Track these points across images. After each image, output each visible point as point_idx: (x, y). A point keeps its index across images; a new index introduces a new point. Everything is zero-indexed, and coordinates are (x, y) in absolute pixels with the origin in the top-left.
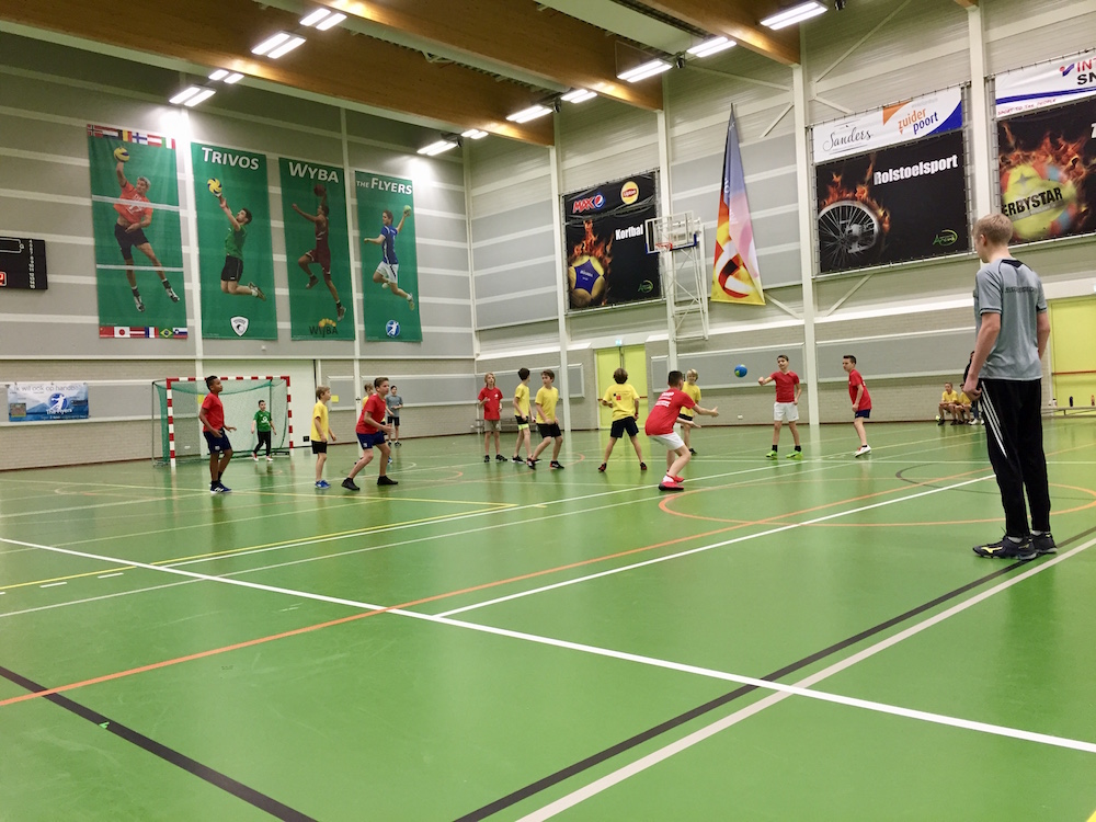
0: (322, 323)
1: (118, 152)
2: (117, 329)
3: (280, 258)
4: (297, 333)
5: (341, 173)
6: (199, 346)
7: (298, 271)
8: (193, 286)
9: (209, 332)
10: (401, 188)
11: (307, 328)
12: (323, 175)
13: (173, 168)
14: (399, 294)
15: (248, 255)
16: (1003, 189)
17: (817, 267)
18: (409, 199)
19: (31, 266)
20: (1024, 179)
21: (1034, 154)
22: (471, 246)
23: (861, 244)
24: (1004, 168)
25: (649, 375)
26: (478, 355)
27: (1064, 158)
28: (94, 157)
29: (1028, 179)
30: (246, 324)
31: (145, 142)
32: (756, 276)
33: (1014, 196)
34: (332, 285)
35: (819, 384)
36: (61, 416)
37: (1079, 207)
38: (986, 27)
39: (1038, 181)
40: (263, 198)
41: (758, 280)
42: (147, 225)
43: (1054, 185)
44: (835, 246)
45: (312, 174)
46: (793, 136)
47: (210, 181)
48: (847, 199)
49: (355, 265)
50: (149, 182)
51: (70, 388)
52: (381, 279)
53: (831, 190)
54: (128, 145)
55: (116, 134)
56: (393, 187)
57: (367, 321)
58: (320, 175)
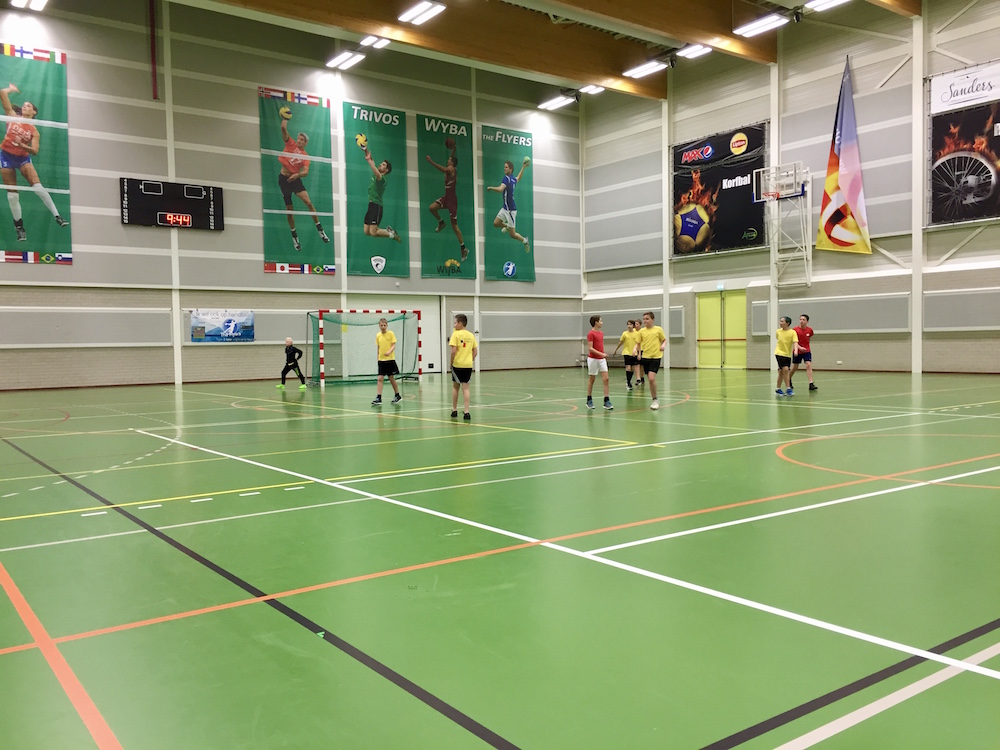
0: (448, 264)
1: (283, 110)
2: (278, 266)
3: (414, 204)
4: (426, 272)
5: (469, 127)
6: (344, 282)
7: (430, 216)
8: (341, 229)
9: (353, 270)
10: (522, 141)
11: (435, 268)
12: (454, 130)
13: (328, 125)
14: (517, 238)
15: (387, 202)
17: (928, 217)
18: (529, 151)
19: (212, 209)
22: (583, 194)
23: (976, 195)
25: (749, 319)
26: (585, 295)
28: (263, 115)
30: (384, 263)
31: (305, 102)
32: (864, 225)
34: (458, 229)
35: (923, 333)
36: (232, 338)
40: (401, 150)
41: (865, 230)
42: (305, 175)
44: (948, 197)
45: (445, 128)
46: (910, 88)
47: (358, 136)
48: (964, 150)
49: (478, 211)
50: (307, 138)
51: (240, 315)
52: (500, 224)
53: (948, 140)
54: (292, 104)
55: (281, 95)
56: (515, 140)
57: (487, 262)
58: (451, 129)
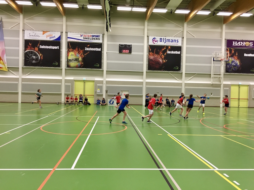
16: (68, 56)
17: (23, 64)
20: (72, 55)
21: (74, 50)
23: (35, 61)
24: (68, 52)
27: (80, 53)
29: (73, 55)
32: (6, 63)
33: (70, 58)
35: (22, 93)
37: (82, 63)
38: (66, 21)
39: (75, 56)
41: (6, 65)
43: (77, 57)
44: (28, 60)
46: (19, 31)
48: (32, 50)
53: (29, 46)
